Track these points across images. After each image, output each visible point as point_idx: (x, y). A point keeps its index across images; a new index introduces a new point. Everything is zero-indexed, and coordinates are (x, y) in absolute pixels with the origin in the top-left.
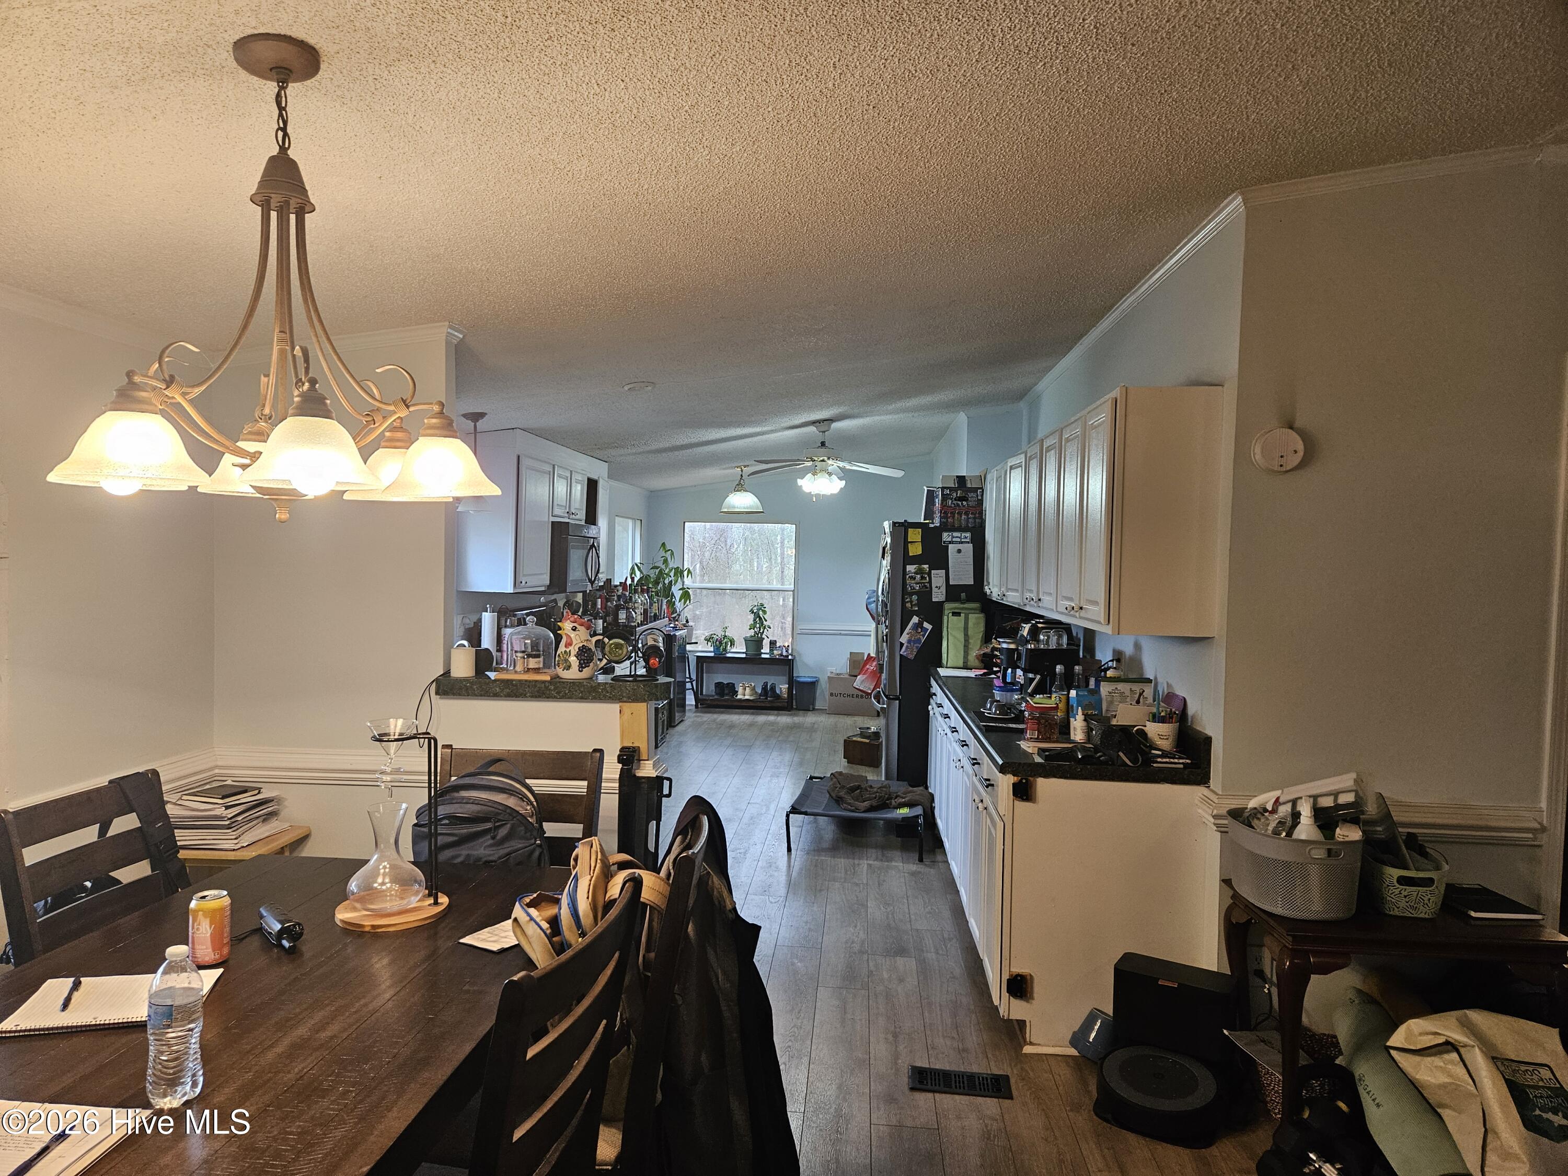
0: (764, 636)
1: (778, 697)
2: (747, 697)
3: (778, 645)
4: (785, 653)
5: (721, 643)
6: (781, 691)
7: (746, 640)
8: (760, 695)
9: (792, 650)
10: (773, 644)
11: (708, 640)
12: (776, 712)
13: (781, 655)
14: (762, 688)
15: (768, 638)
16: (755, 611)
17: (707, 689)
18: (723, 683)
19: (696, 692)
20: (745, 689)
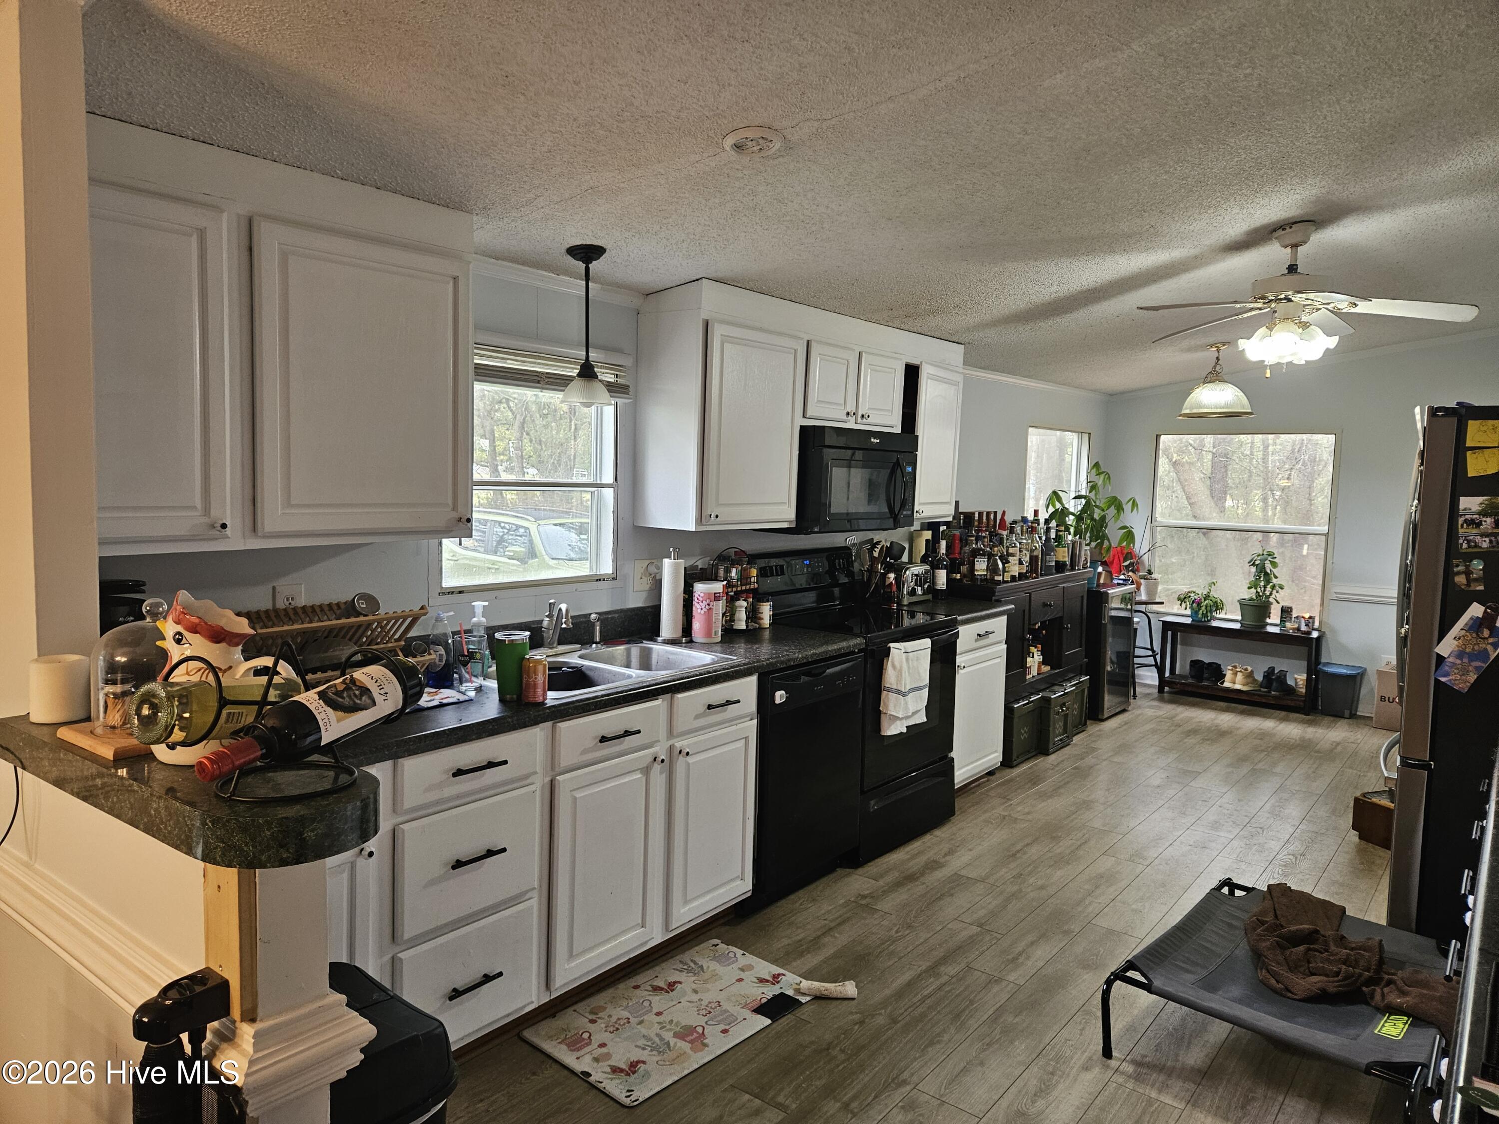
0: (1271, 600)
1: (1291, 691)
2: (1238, 686)
3: (1294, 614)
4: (1304, 628)
5: (1199, 604)
6: (1296, 683)
7: (1243, 604)
8: (1261, 686)
9: (1320, 622)
10: (1286, 612)
11: (1182, 600)
12: (1283, 713)
13: (1298, 629)
14: (1264, 677)
15: (1278, 602)
16: (1257, 562)
17: (1181, 668)
18: (1202, 662)
19: (1161, 670)
20: (1235, 674)
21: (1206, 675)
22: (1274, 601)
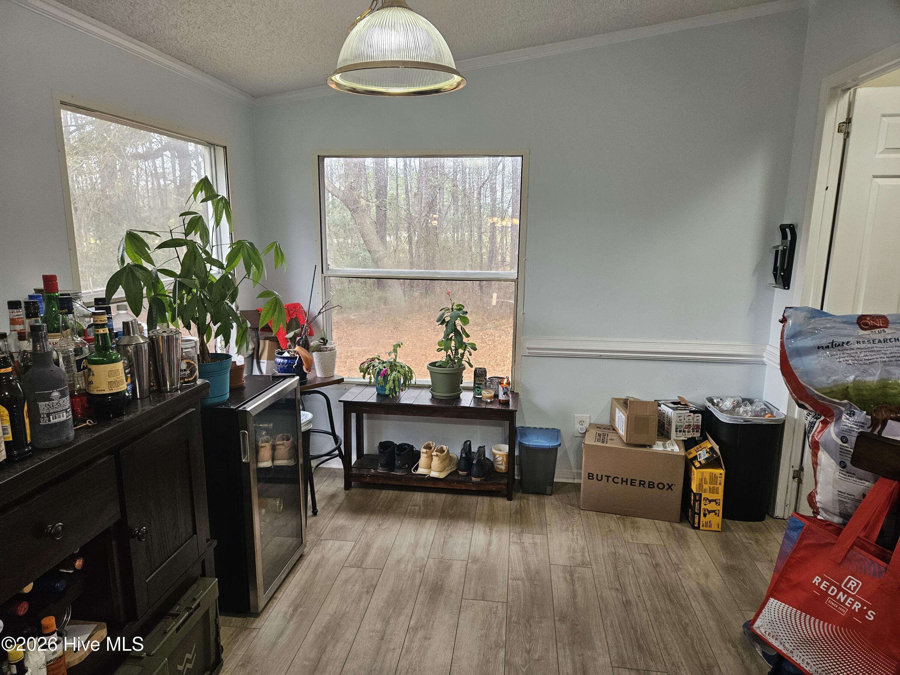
0: (463, 363)
1: (489, 470)
2: (434, 474)
4: (501, 393)
5: (385, 376)
6: (497, 458)
7: (432, 373)
8: (458, 468)
10: (480, 374)
14: (462, 455)
15: (471, 366)
16: (447, 319)
17: (369, 446)
18: (392, 443)
19: (346, 458)
20: (431, 457)
21: (398, 463)
22: (467, 365)
